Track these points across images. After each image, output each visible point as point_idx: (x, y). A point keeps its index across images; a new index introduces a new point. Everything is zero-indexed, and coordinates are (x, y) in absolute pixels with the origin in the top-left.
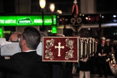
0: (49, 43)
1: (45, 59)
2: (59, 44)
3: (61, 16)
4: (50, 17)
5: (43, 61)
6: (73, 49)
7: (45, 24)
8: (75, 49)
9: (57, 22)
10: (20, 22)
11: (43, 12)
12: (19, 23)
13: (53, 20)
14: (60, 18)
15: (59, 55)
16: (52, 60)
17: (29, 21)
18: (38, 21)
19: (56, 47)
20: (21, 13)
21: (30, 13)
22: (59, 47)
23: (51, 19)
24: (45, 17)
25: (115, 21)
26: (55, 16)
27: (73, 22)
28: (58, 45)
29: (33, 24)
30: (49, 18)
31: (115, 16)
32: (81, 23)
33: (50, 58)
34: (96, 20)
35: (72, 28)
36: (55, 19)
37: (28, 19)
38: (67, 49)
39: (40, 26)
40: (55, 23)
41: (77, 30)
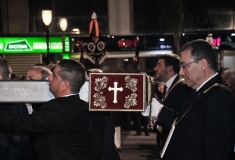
0: (99, 83)
1: (93, 107)
2: (116, 84)
3: (78, 38)
4: (60, 39)
5: (90, 110)
6: (136, 92)
7: (51, 51)
8: (139, 92)
9: (71, 48)
10: (10, 47)
11: (48, 32)
12: (8, 48)
13: (64, 45)
14: (75, 42)
15: (115, 101)
16: (103, 109)
17: (25, 46)
18: (40, 46)
19: (110, 89)
20: (11, 32)
21: (27, 32)
22: (116, 89)
23: (61, 44)
24: (50, 39)
25: (162, 47)
26: (67, 39)
27: (92, 48)
28: (113, 86)
29: (31, 50)
30: (58, 41)
31: (162, 40)
32: (104, 50)
33: (100, 105)
34: (133, 45)
35: (90, 59)
36: (67, 43)
37: (24, 43)
38: (127, 92)
39: (43, 54)
40: (67, 49)
41: (97, 61)
